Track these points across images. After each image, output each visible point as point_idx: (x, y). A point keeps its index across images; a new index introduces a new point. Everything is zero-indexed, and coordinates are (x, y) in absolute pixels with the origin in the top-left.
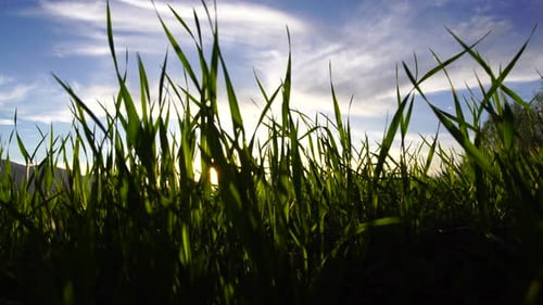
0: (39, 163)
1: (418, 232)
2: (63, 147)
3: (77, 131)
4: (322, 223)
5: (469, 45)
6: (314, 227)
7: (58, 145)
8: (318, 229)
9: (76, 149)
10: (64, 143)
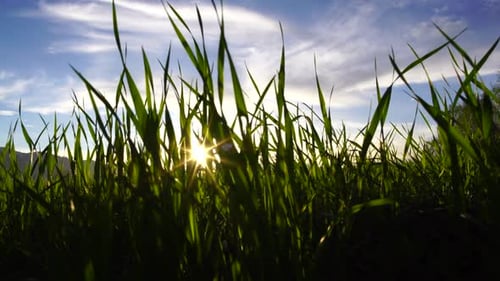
0: (42, 150)
1: (397, 213)
2: (63, 135)
3: (79, 120)
4: (310, 204)
5: (451, 38)
6: (305, 208)
7: (59, 134)
8: (307, 209)
9: (78, 137)
10: (64, 131)
